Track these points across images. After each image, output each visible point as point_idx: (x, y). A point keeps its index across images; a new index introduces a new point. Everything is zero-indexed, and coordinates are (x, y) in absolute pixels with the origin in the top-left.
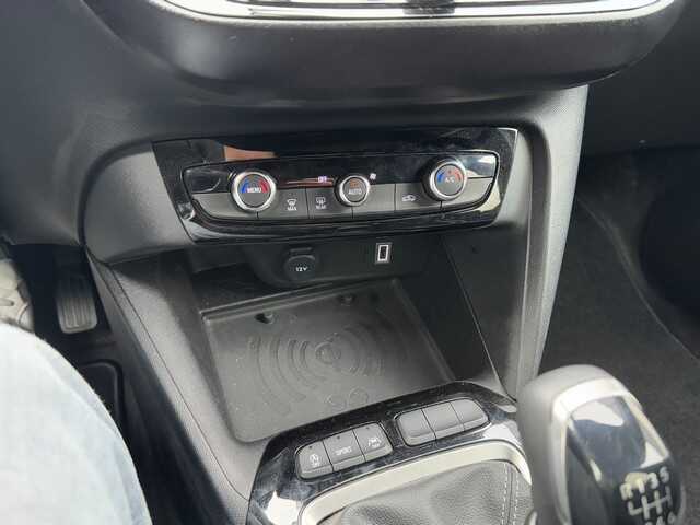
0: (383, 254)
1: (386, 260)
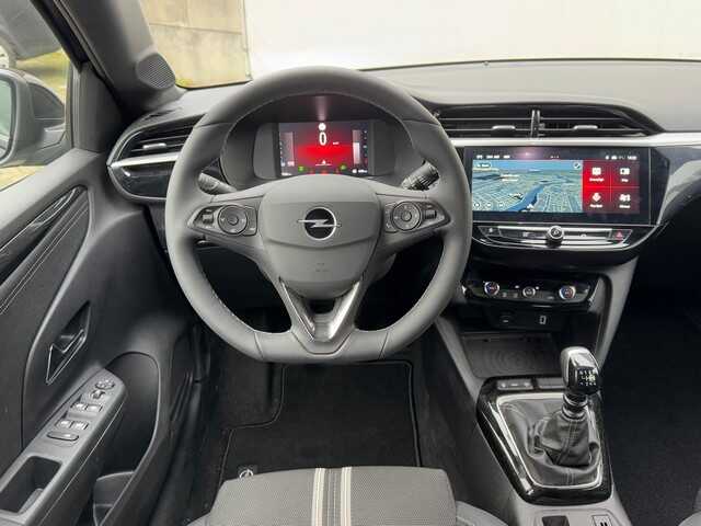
0: (543, 320)
1: (544, 323)
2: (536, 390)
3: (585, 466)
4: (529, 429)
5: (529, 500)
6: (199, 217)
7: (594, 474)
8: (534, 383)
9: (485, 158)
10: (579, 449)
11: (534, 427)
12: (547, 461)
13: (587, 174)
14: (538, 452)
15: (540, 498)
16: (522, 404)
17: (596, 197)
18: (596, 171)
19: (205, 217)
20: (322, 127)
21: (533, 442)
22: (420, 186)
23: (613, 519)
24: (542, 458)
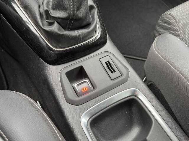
3: (88, 25)
4: (39, 7)
7: (95, 30)
10: (81, 13)
11: (43, 4)
12: (59, 29)
14: (51, 24)
21: (45, 16)
23: (112, 57)
24: (55, 28)
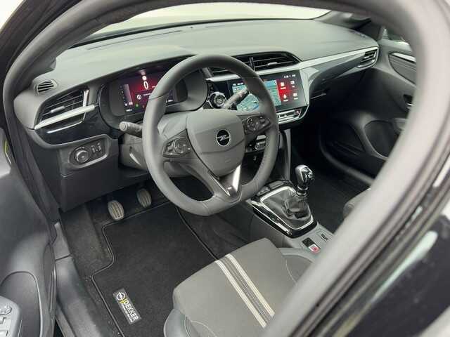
2: (272, 190)
3: (307, 215)
5: (292, 237)
6: (166, 150)
7: (310, 217)
8: (269, 188)
9: (237, 85)
13: (279, 87)
14: (291, 215)
15: (295, 234)
16: (271, 198)
17: (285, 96)
18: (282, 84)
19: (169, 148)
20: (144, 78)
22: (234, 107)
24: (293, 217)
